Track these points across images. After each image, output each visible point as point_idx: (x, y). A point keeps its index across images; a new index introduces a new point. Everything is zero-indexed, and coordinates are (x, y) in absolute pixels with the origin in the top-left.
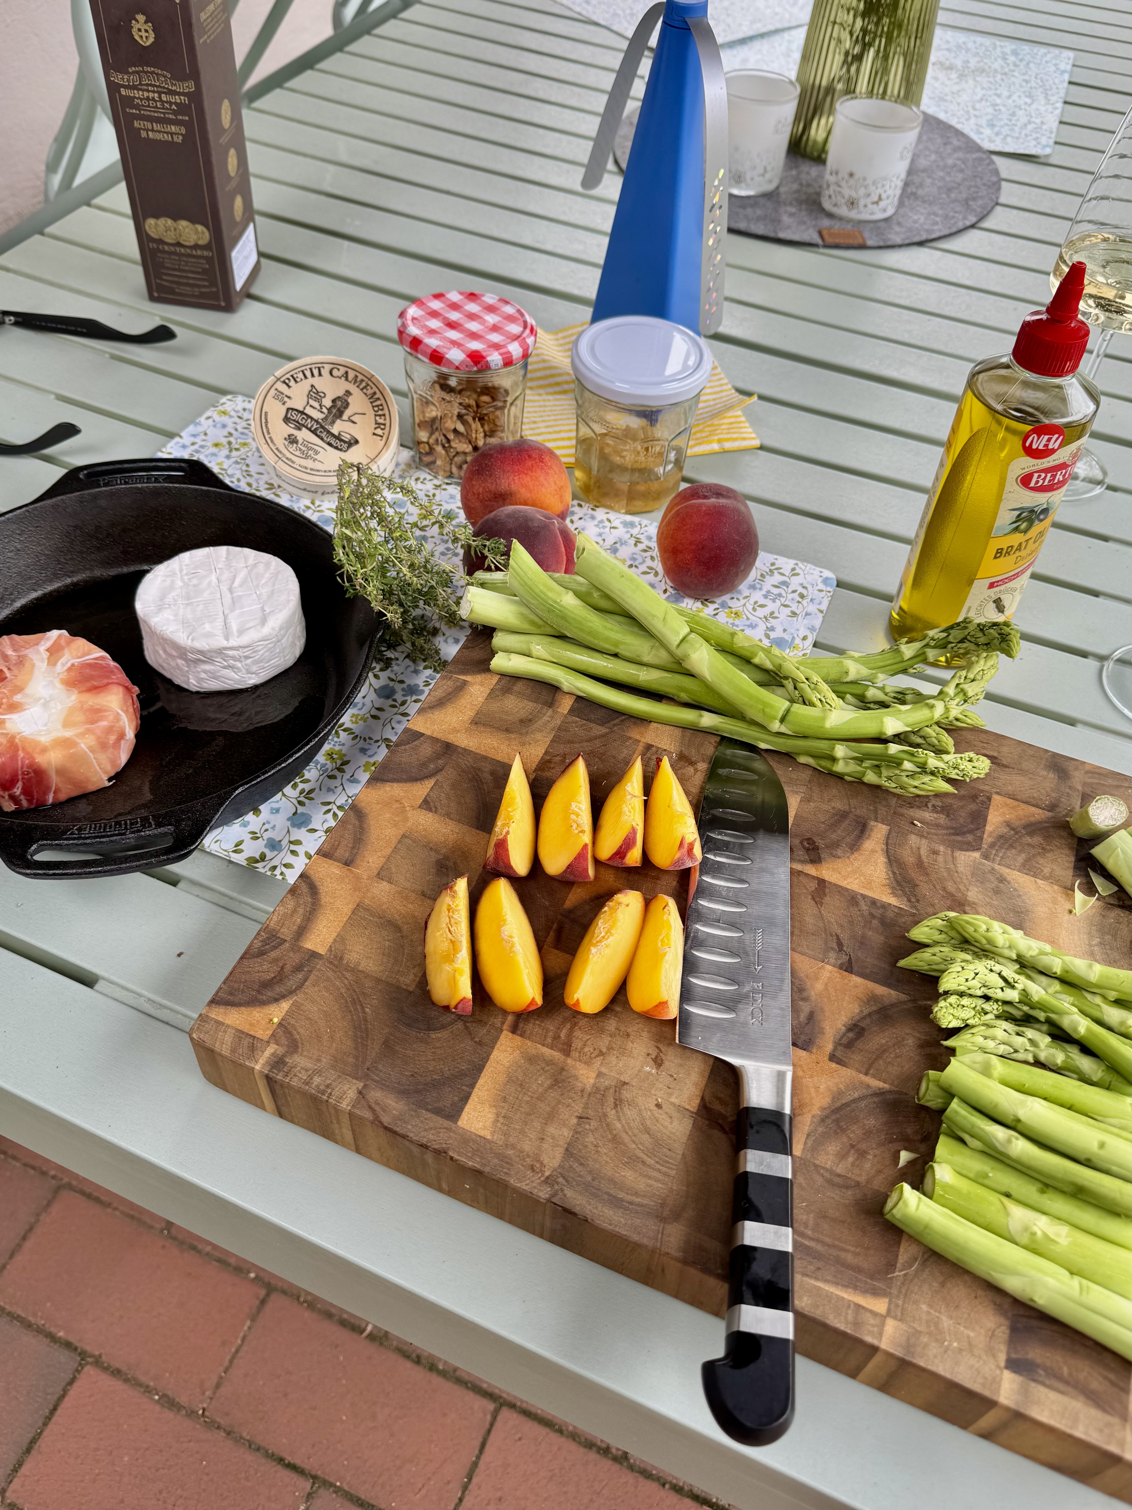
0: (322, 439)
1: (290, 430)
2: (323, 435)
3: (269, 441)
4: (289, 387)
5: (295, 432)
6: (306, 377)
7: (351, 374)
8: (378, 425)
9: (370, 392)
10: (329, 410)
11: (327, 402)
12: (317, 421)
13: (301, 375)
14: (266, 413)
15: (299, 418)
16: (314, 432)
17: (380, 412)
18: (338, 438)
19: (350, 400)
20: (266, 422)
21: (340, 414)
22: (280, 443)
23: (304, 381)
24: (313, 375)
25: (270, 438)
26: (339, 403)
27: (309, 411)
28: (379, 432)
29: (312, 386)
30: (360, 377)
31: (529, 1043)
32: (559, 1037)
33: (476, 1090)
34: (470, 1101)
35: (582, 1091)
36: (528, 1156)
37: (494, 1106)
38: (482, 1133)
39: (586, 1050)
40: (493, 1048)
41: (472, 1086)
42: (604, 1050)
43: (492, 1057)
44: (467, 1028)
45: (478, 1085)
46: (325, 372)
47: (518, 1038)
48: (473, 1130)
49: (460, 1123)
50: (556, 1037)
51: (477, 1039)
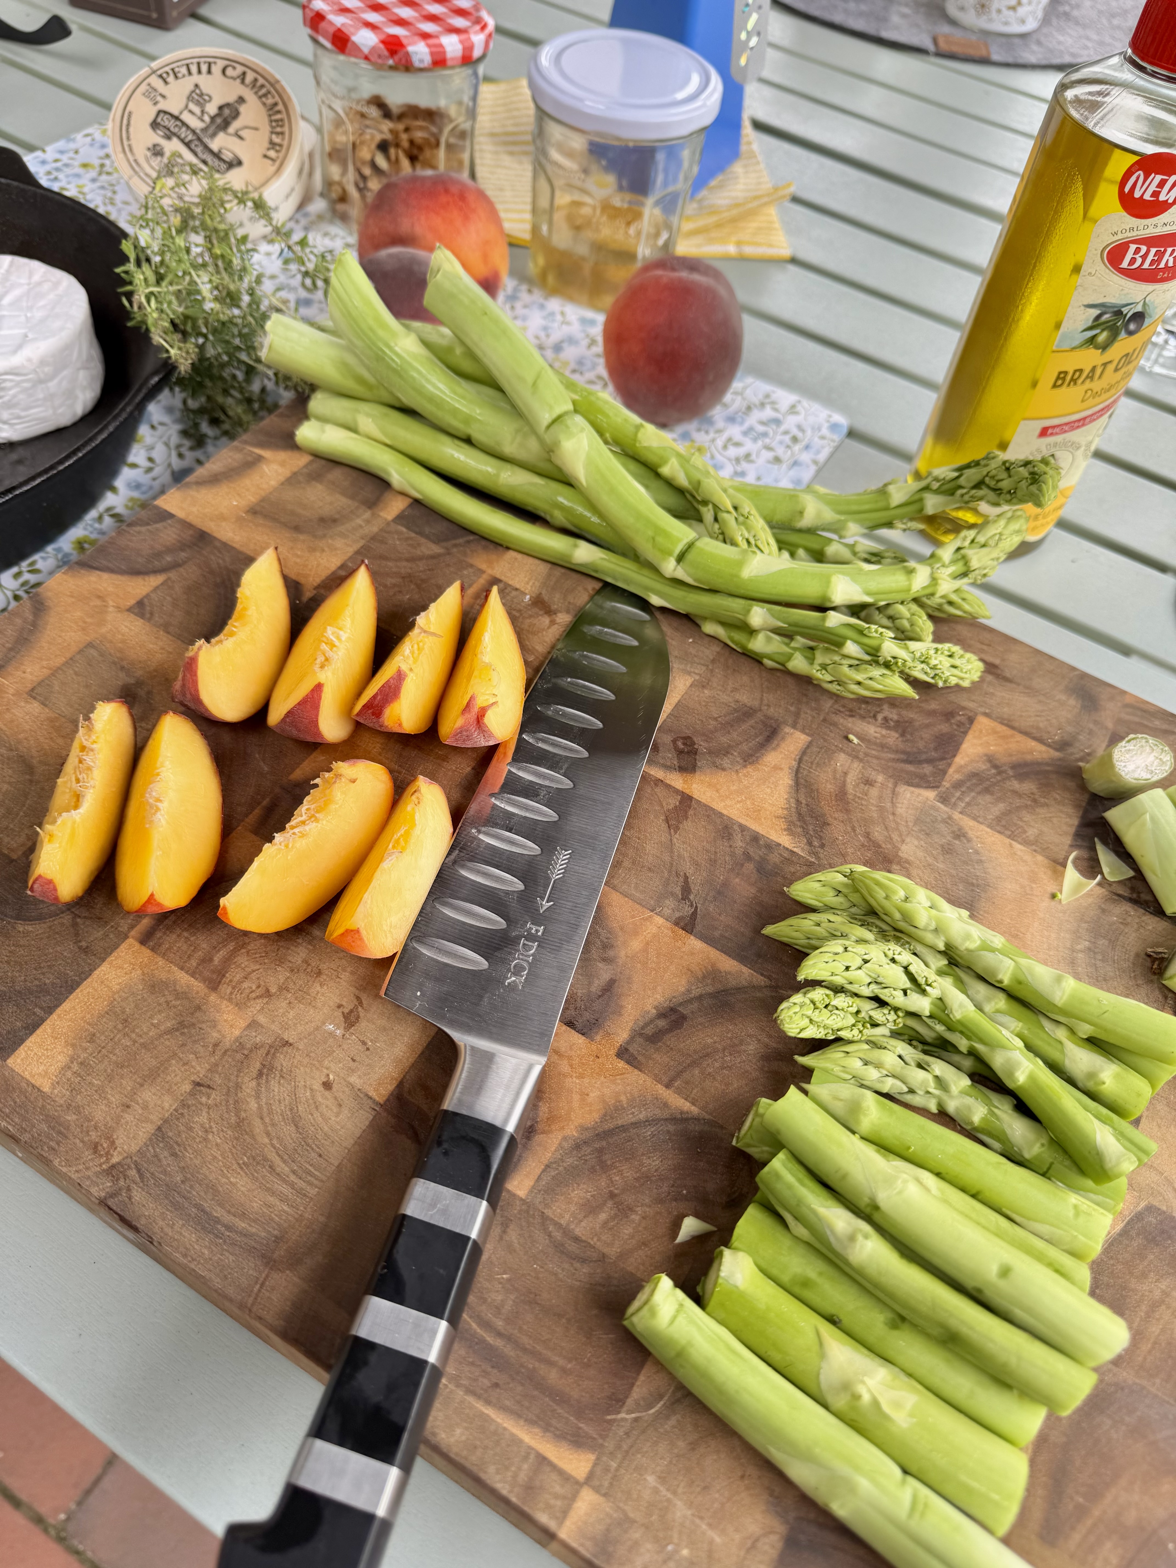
0: (195, 154)
1: (156, 138)
2: (199, 150)
3: (127, 148)
4: (166, 83)
5: (163, 142)
6: (190, 73)
7: (250, 77)
8: (273, 145)
9: (270, 101)
10: (213, 119)
11: (212, 109)
12: (194, 132)
13: (184, 70)
14: (130, 114)
15: (171, 124)
16: (187, 145)
17: (279, 129)
18: (217, 155)
19: (242, 109)
20: (128, 125)
21: (225, 125)
22: (141, 153)
23: (187, 78)
24: (200, 72)
25: (130, 146)
26: (227, 112)
27: (186, 117)
28: (272, 154)
29: (197, 86)
30: (261, 81)
31: (161, 962)
32: (211, 960)
33: (54, 1016)
34: (39, 1032)
35: (216, 1045)
36: (96, 1128)
37: (73, 1046)
38: (37, 1082)
39: (245, 985)
40: (103, 960)
41: (50, 1010)
42: (273, 990)
43: (97, 972)
44: (75, 925)
45: (59, 1011)
46: (216, 69)
47: (146, 952)
48: (27, 1075)
49: (10, 1062)
50: (207, 960)
51: (84, 944)
